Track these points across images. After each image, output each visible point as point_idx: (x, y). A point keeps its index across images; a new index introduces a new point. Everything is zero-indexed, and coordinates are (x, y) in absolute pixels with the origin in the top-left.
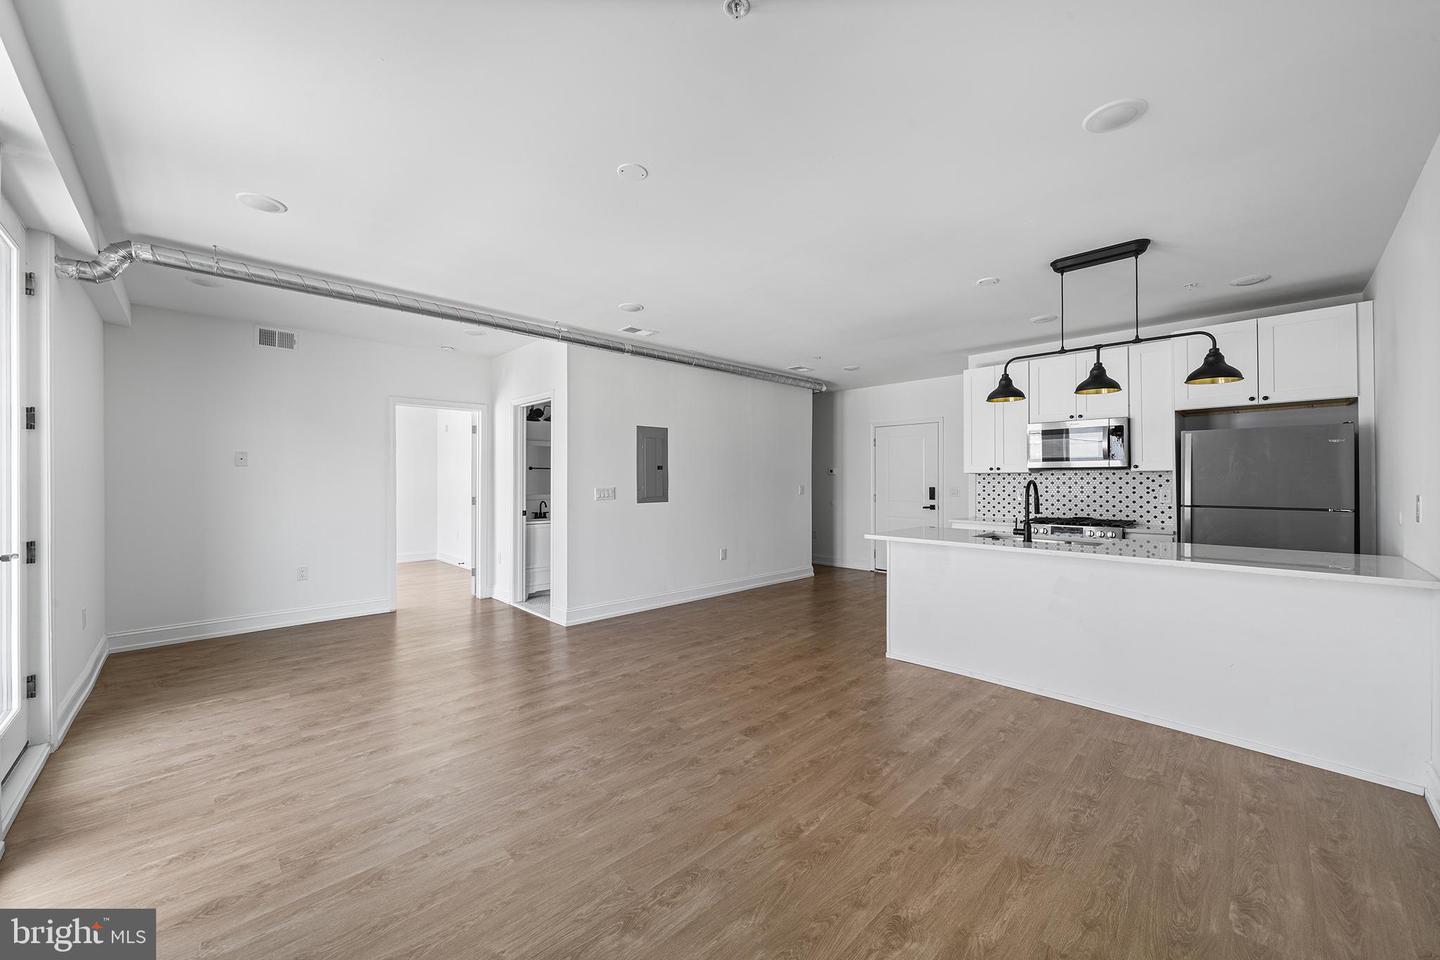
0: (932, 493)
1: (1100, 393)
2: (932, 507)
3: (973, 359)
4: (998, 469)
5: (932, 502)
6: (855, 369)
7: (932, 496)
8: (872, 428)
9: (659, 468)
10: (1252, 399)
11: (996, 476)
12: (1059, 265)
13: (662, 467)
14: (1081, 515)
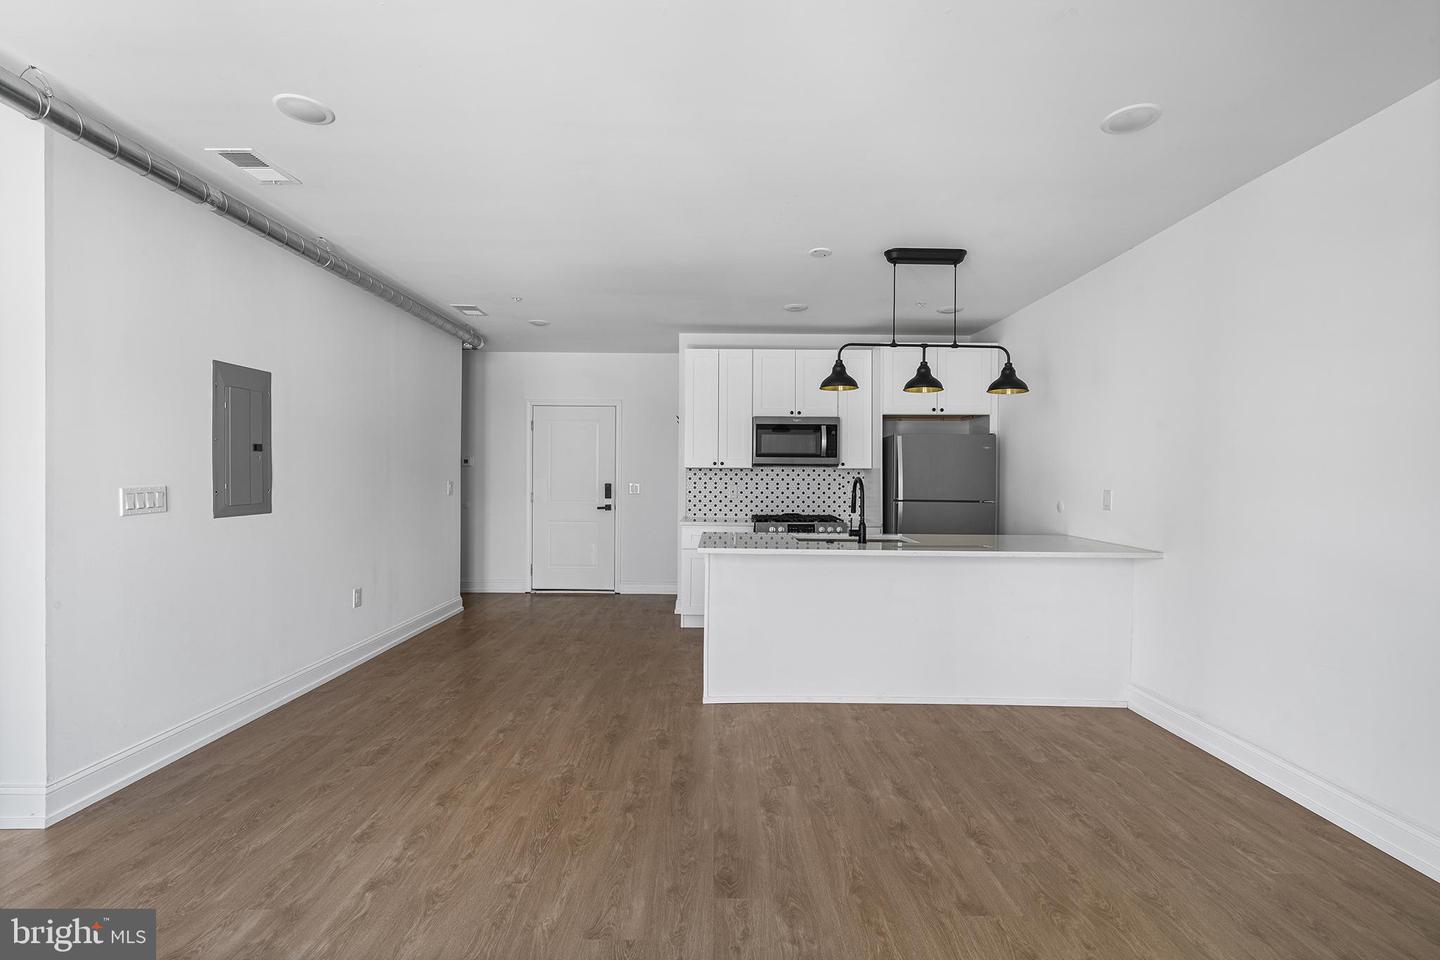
0: (608, 491)
1: (921, 392)
2: (608, 508)
3: (685, 338)
4: (722, 464)
5: (608, 502)
6: (544, 324)
7: (608, 495)
8: (529, 406)
9: (257, 448)
10: (934, 410)
11: (718, 472)
12: (894, 255)
13: (261, 447)
14: (797, 511)
